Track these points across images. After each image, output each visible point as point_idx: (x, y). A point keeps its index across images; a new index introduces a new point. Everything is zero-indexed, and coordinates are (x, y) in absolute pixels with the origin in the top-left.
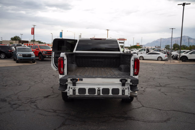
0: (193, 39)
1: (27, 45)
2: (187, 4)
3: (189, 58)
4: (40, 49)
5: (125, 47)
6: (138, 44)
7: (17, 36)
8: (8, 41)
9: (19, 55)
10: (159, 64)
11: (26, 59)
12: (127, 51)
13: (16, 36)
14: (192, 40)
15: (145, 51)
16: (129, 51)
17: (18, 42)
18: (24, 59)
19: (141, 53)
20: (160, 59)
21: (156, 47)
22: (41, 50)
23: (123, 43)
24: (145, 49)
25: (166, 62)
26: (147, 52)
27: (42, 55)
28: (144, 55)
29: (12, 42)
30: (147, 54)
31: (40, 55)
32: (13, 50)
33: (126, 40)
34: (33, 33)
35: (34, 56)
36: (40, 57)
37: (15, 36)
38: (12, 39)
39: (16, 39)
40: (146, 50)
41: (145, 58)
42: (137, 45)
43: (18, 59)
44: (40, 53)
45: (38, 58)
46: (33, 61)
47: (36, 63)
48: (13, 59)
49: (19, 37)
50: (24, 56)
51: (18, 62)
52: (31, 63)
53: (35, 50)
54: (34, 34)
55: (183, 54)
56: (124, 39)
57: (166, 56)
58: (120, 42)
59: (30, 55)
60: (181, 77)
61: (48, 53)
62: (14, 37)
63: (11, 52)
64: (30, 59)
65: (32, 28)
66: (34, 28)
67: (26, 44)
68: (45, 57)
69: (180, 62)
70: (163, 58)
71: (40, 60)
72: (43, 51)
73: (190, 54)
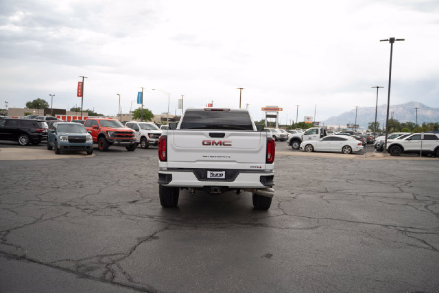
0: (432, 109)
1: (64, 118)
2: (398, 40)
3: (406, 149)
4: (100, 127)
5: (280, 126)
6: (308, 119)
7: (41, 99)
8: (21, 109)
9: (62, 137)
10: (341, 159)
11: (76, 147)
12: (281, 133)
13: (39, 99)
14: (430, 111)
15: (317, 133)
16: (285, 133)
17: (42, 111)
18: (71, 146)
19: (310, 139)
20: (347, 150)
21: (348, 125)
22: (103, 129)
23: (275, 117)
24: (317, 130)
25: (357, 156)
26: (321, 136)
27: (106, 140)
28: (315, 141)
29: (30, 111)
30: (322, 139)
31: (102, 138)
32: (45, 129)
33: (282, 110)
34: (80, 93)
35: (90, 141)
36: (102, 143)
37: (36, 99)
38: (29, 105)
39: (37, 104)
40: (319, 131)
41: (316, 148)
42: (307, 121)
43: (59, 147)
44: (102, 135)
45: (97, 146)
46: (89, 151)
47: (93, 155)
48: (46, 147)
49: (44, 102)
50: (71, 139)
51: (58, 152)
52: (85, 155)
53: (92, 128)
54: (82, 95)
55: (395, 141)
56: (277, 109)
57: (359, 144)
58: (269, 114)
59: (83, 139)
60: (371, 181)
61: (118, 136)
62: (34, 101)
63: (40, 131)
64: (84, 147)
65: (79, 83)
66: (83, 83)
67: (61, 116)
68: (111, 144)
69: (387, 156)
70: (353, 148)
71: (101, 148)
72: (107, 132)
73: (407, 139)
